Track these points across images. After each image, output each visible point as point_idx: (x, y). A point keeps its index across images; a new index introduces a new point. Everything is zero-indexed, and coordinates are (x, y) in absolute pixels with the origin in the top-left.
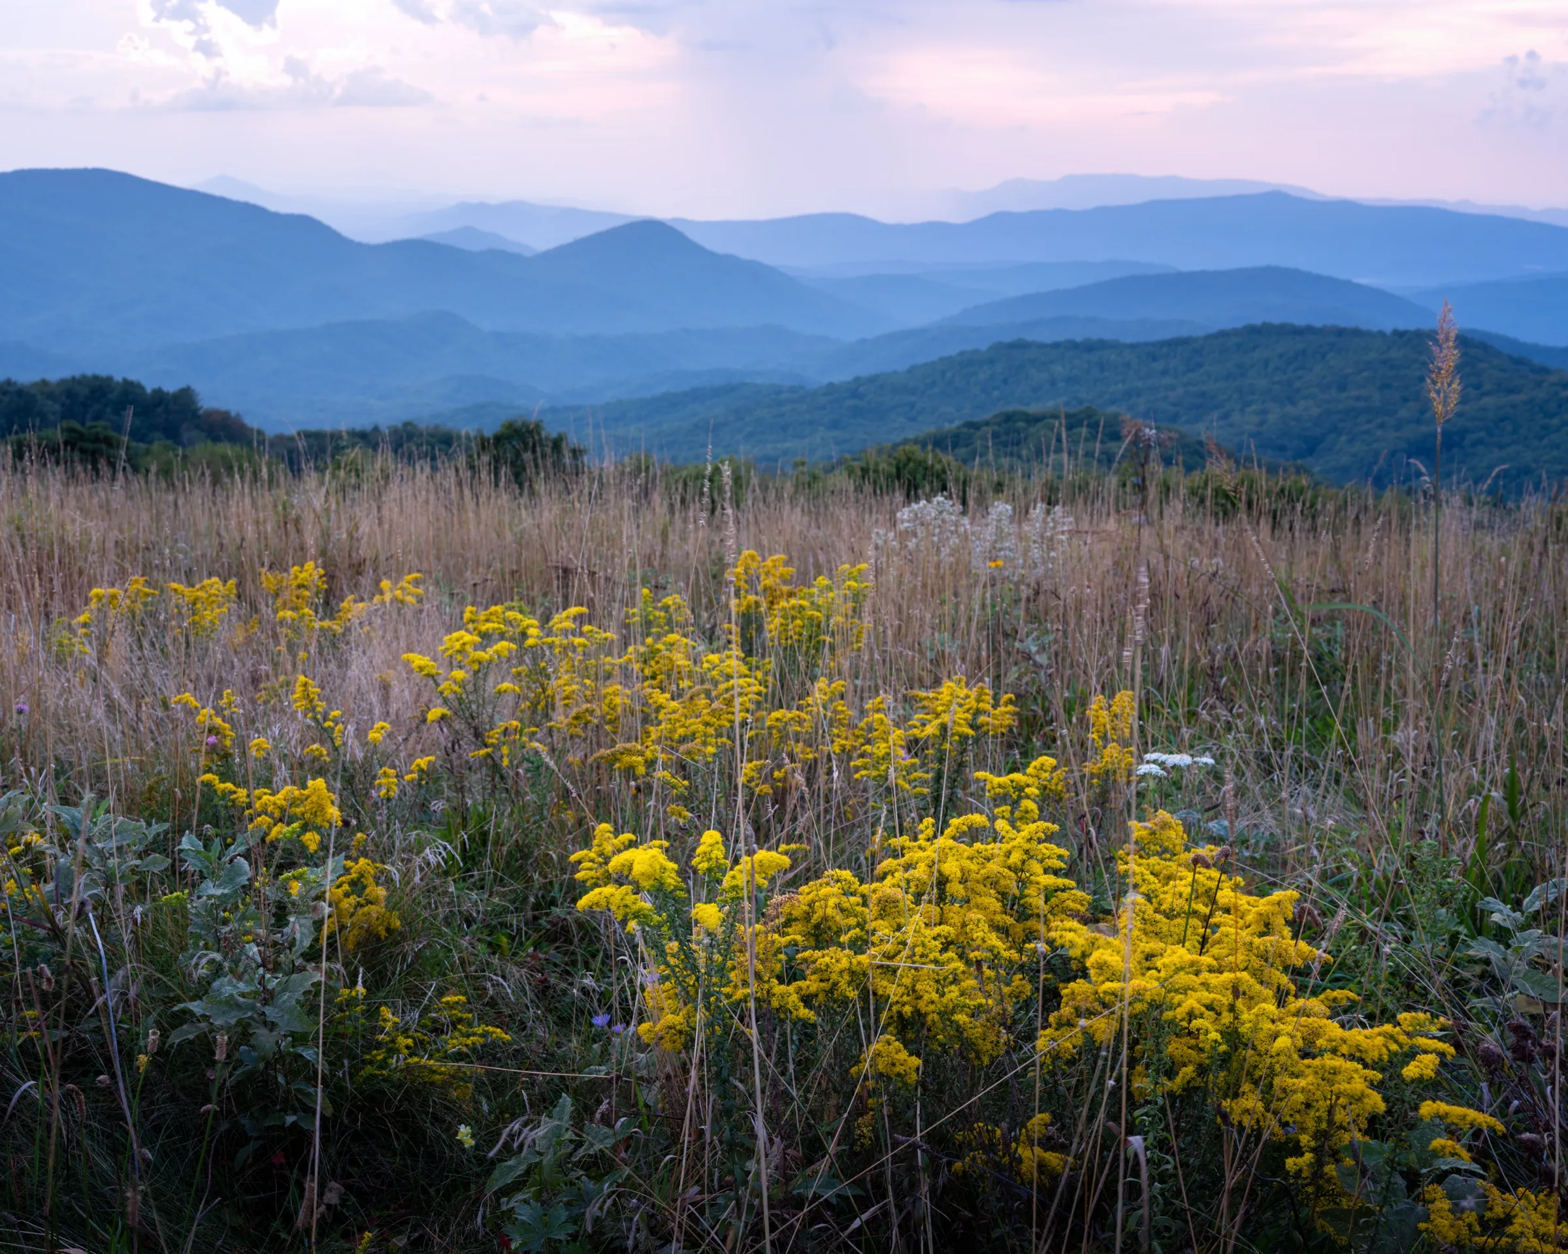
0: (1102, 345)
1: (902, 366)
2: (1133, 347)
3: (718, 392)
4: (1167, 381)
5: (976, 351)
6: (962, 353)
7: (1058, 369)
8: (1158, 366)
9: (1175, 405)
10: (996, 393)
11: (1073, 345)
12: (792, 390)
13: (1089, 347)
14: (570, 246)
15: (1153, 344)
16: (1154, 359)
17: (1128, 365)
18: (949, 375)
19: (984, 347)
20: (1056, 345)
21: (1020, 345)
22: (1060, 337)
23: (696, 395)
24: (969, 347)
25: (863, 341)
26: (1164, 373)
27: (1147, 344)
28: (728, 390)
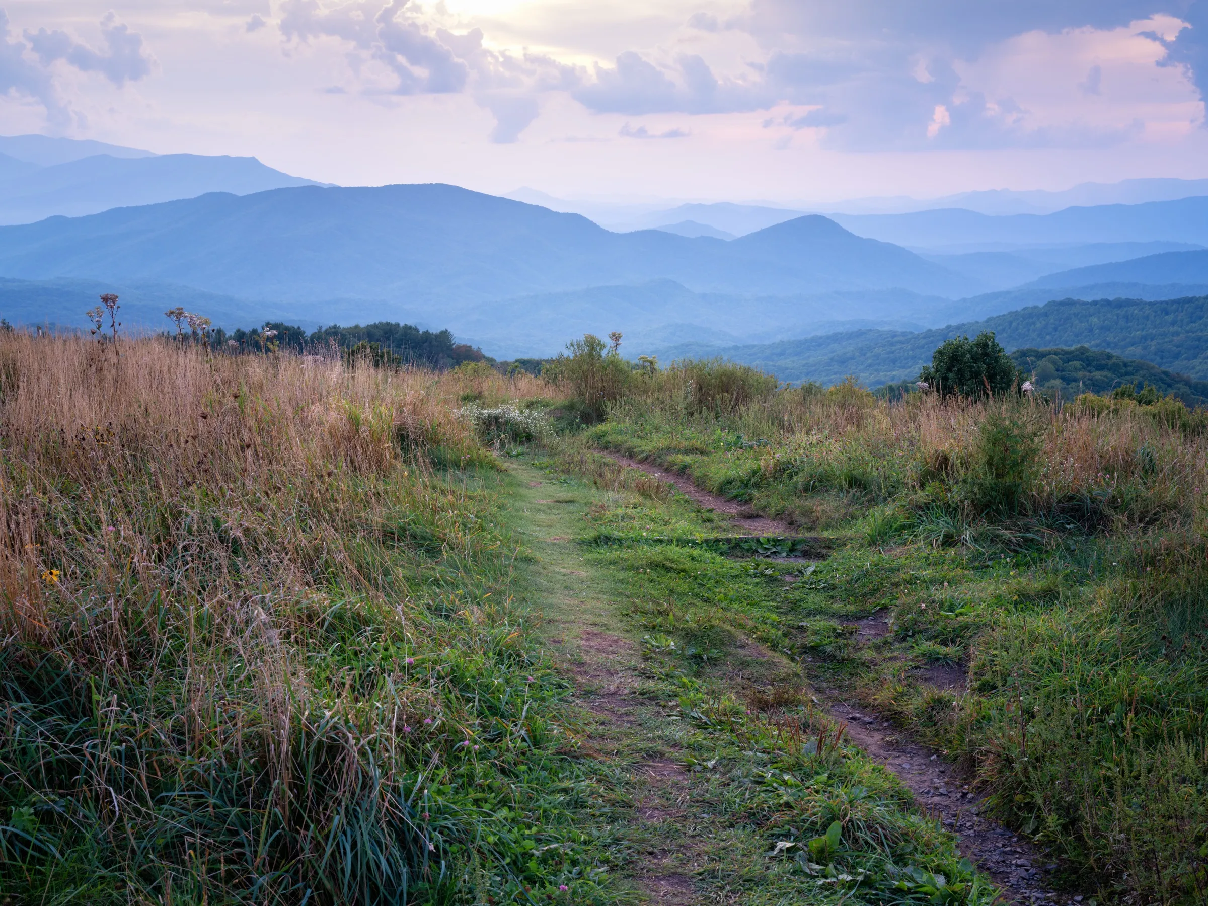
0: (1129, 303)
1: (982, 319)
2: (1151, 304)
3: (850, 336)
4: (1176, 328)
5: (1036, 307)
6: (1025, 309)
7: (1095, 320)
8: (1169, 318)
9: (1178, 347)
10: (1048, 337)
11: (1108, 303)
12: (904, 334)
13: (1120, 304)
14: (758, 233)
15: (1167, 302)
16: (1167, 313)
17: (1147, 318)
18: (1014, 324)
19: (1041, 305)
20: (1095, 303)
21: (1069, 303)
22: (1098, 297)
23: (836, 338)
24: (1030, 304)
25: (964, 300)
26: (1173, 323)
27: (1161, 302)
28: (860, 334)
